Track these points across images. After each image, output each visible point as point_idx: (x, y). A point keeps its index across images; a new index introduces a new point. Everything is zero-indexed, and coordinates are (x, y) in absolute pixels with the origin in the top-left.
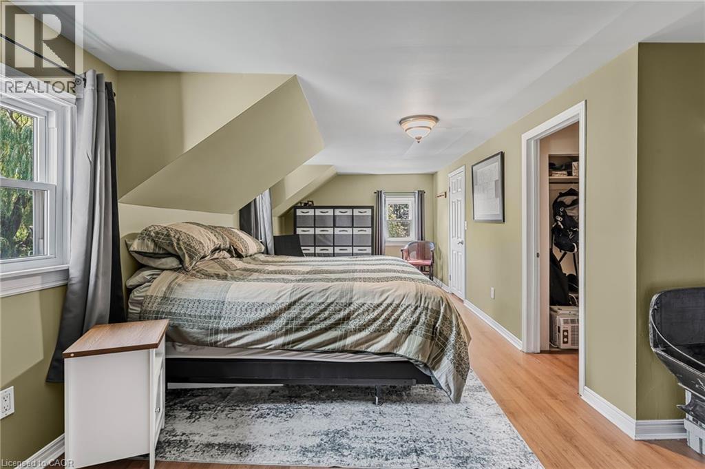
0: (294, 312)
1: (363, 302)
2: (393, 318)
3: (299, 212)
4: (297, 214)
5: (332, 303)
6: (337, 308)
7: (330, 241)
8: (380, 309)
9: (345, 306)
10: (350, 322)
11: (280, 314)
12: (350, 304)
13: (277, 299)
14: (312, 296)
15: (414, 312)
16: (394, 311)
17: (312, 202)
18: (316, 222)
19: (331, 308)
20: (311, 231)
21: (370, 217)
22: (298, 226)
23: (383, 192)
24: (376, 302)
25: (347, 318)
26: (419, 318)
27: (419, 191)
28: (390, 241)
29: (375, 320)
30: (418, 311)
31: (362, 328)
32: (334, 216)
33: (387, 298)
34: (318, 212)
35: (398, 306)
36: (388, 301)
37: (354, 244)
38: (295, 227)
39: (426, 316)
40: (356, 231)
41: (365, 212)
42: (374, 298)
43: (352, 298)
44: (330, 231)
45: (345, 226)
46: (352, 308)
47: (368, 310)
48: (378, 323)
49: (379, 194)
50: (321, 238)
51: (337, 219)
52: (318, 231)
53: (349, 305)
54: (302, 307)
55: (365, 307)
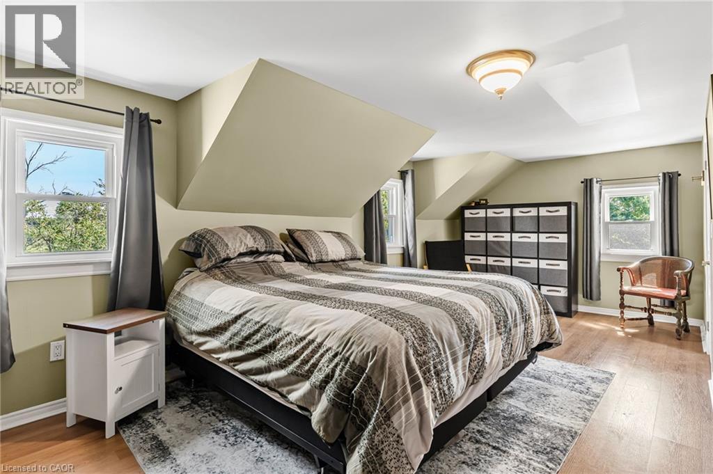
0: (237, 326)
1: (289, 331)
2: (312, 361)
3: (468, 214)
4: (466, 216)
5: (265, 324)
6: (268, 331)
7: (507, 251)
8: (302, 344)
9: (274, 331)
10: (275, 353)
11: (229, 326)
12: (279, 330)
13: (232, 310)
14: (255, 312)
15: (331, 360)
16: (314, 352)
17: (486, 200)
18: (488, 225)
19: (263, 331)
20: (482, 237)
21: (566, 218)
22: (466, 230)
23: (595, 180)
24: (301, 334)
25: (272, 347)
26: (333, 371)
27: (664, 174)
28: (609, 254)
29: (295, 357)
30: (336, 360)
31: (282, 365)
32: (512, 218)
33: (312, 332)
34: (491, 213)
35: (320, 345)
36: (310, 337)
37: (540, 257)
38: (463, 232)
39: (341, 370)
40: (543, 238)
41: (557, 211)
42: (301, 328)
43: (282, 323)
44: (506, 237)
45: (528, 230)
46: (277, 336)
47: (291, 343)
48: (297, 363)
49: (588, 184)
50: (495, 246)
51: (516, 222)
52: (491, 237)
53: (278, 332)
54: (243, 323)
55: (288, 339)
